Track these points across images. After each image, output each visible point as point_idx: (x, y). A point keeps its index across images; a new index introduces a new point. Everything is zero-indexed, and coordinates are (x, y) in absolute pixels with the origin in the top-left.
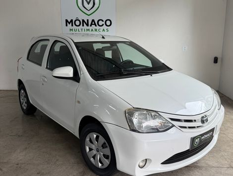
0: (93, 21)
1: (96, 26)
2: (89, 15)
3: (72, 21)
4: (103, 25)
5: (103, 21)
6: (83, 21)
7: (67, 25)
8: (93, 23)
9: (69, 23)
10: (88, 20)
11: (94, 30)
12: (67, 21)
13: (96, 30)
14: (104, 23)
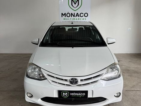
0: (77, 14)
1: (79, 17)
2: (75, 11)
3: (65, 14)
4: (83, 16)
5: (83, 14)
6: (72, 14)
7: (62, 16)
8: (77, 15)
9: (64, 15)
10: (74, 14)
11: (78, 19)
12: (62, 14)
13: (79, 19)
14: (83, 15)
